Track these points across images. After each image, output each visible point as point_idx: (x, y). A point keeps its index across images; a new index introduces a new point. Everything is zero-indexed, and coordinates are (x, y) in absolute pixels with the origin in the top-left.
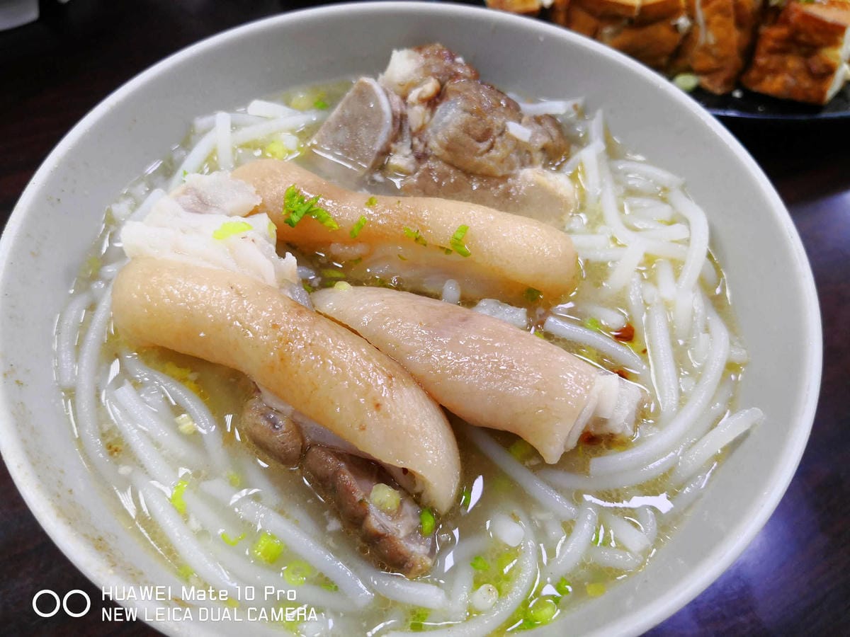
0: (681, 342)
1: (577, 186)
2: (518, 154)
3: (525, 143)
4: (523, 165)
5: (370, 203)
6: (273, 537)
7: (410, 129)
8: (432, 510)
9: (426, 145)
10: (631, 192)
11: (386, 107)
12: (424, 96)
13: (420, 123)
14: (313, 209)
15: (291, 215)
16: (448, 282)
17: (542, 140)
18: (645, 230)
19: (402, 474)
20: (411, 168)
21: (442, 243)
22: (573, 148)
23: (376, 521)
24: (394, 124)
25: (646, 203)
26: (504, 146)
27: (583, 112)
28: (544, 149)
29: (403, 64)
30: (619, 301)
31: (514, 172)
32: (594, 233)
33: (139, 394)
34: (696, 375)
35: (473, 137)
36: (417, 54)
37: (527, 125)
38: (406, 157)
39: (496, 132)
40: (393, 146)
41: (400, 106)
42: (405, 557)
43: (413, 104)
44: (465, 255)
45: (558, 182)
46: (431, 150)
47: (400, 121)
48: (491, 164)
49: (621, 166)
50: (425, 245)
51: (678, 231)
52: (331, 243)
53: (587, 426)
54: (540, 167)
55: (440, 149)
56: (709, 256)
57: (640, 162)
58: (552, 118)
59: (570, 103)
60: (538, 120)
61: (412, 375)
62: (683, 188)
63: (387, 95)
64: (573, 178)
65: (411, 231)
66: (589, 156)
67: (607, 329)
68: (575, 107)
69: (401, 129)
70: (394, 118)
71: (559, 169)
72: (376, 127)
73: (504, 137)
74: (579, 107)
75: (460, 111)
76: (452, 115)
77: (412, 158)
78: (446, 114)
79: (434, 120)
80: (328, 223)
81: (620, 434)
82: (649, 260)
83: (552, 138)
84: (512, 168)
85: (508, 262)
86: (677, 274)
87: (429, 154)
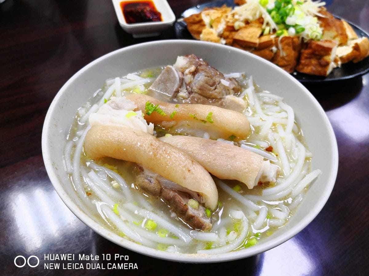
0: (289, 151)
1: (246, 102)
2: (225, 90)
3: (227, 87)
4: (227, 95)
5: (177, 106)
6: (152, 221)
7: (186, 83)
8: (209, 209)
9: (192, 89)
10: (265, 103)
11: (177, 76)
12: (191, 71)
13: (190, 81)
14: (156, 109)
15: (149, 111)
16: (205, 133)
17: (232, 86)
18: (272, 115)
19: (198, 197)
20: (187, 96)
21: (203, 119)
22: (243, 89)
23: (191, 211)
24: (180, 82)
25: (271, 106)
26: (220, 88)
27: (245, 77)
28: (233, 89)
29: (181, 61)
30: (265, 139)
31: (224, 97)
32: (253, 117)
33: (97, 174)
34: (295, 162)
35: (209, 85)
36: (186, 58)
37: (227, 80)
38: (185, 92)
39: (217, 83)
40: (180, 89)
41: (182, 75)
42: (202, 224)
43: (187, 75)
44: (212, 122)
45: (239, 100)
46: (194, 90)
47: (182, 80)
48: (216, 94)
49: (261, 94)
50: (197, 120)
51: (283, 114)
52: (162, 121)
53: (260, 179)
54: (232, 95)
55: (197, 89)
56: (295, 123)
57: (268, 93)
58: (235, 79)
59: (241, 74)
60: (230, 79)
61: (198, 162)
62: (283, 101)
63: (177, 71)
64: (244, 99)
65: (192, 115)
66: (249, 91)
67: (262, 148)
68: (242, 75)
69: (182, 83)
70: (180, 79)
71: (239, 96)
72: (174, 82)
73: (220, 85)
74: (244, 75)
75: (204, 76)
76: (201, 78)
77: (187, 93)
78: (199, 77)
79: (194, 80)
80: (162, 113)
81: (271, 181)
82: (274, 125)
83: (236, 85)
84: (223, 95)
85: (227, 125)
86: (284, 129)
87: (193, 92)
